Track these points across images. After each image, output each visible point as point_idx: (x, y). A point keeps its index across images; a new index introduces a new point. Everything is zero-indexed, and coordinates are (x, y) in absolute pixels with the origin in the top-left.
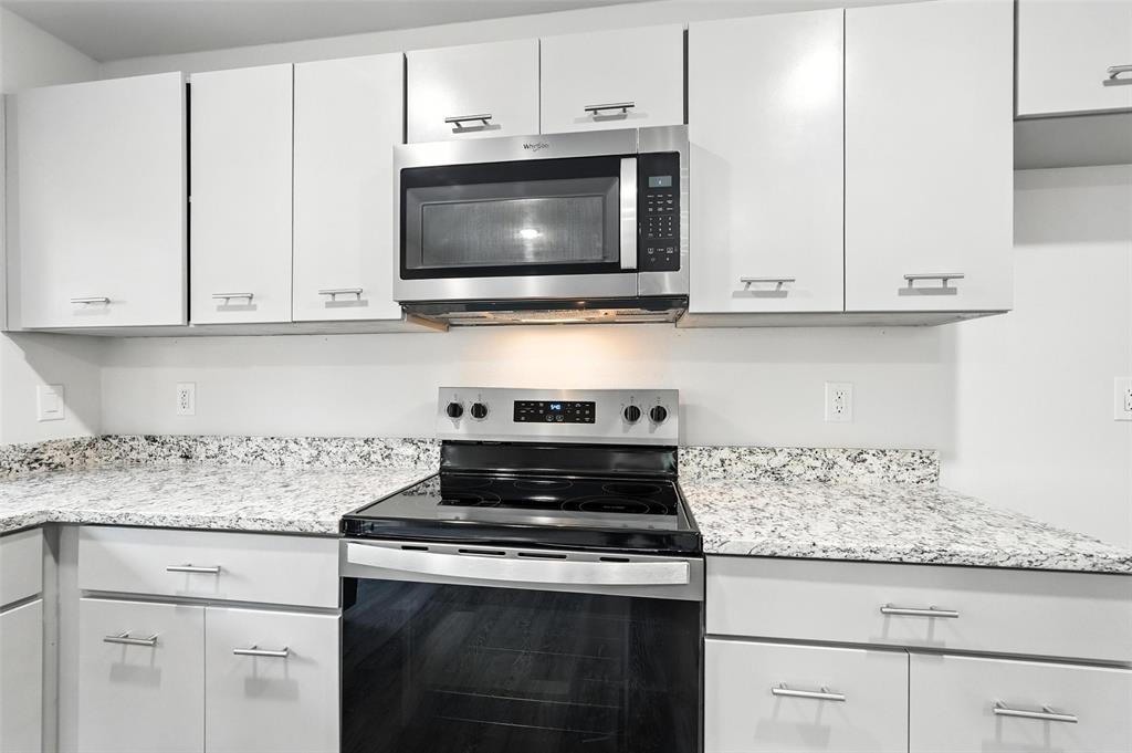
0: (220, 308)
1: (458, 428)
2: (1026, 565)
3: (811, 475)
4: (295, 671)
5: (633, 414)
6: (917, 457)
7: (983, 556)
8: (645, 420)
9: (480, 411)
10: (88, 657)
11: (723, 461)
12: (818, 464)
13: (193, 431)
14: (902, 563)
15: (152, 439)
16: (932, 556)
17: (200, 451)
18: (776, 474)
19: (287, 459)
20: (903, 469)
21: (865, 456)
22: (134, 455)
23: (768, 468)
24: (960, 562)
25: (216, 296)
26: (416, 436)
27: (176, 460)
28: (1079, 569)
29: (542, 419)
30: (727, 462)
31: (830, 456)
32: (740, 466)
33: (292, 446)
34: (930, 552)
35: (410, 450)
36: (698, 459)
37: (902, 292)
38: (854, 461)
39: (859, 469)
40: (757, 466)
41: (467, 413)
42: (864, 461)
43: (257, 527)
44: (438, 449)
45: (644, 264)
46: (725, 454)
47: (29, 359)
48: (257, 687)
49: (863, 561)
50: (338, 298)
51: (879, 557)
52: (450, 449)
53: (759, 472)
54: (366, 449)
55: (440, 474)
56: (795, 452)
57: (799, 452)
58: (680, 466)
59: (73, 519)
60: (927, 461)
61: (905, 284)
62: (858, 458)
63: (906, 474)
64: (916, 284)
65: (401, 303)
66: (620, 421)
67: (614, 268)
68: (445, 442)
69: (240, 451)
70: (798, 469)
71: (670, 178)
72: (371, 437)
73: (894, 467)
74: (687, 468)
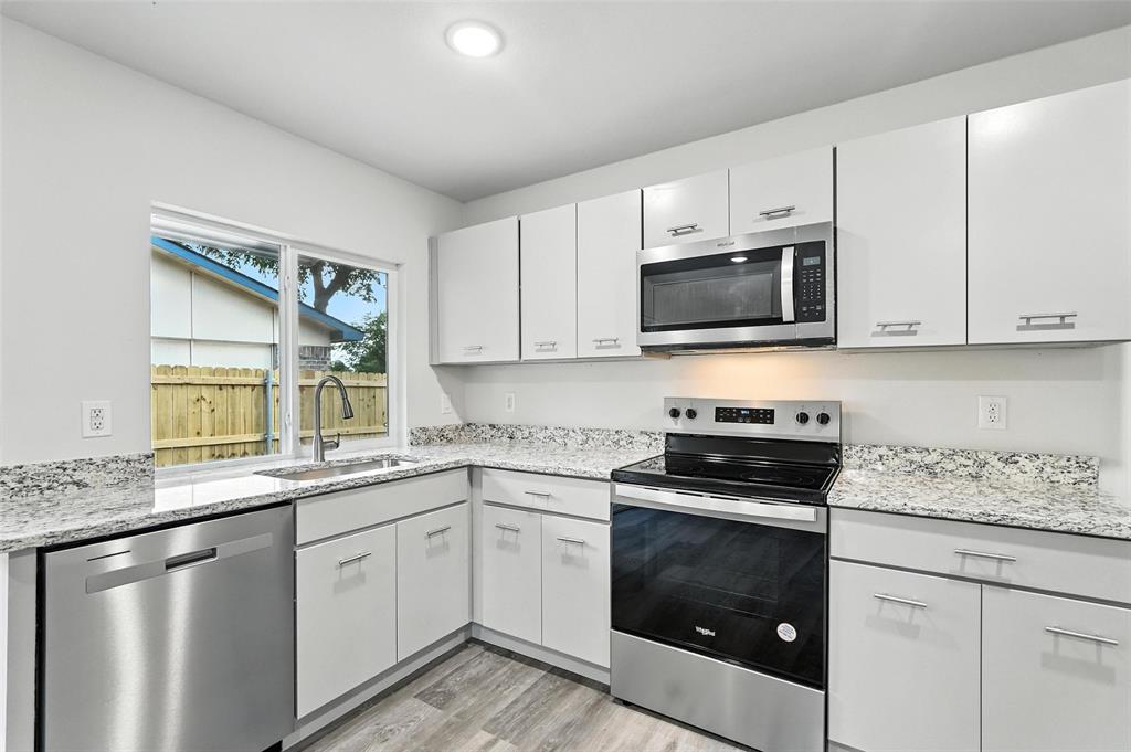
0: (537, 351)
1: (676, 424)
2: (1076, 530)
3: (962, 471)
4: (587, 552)
5: (803, 418)
6: (1073, 462)
7: (1039, 522)
8: (813, 423)
9: (691, 414)
10: (487, 534)
11: (881, 457)
12: (970, 463)
13: (516, 422)
14: (972, 522)
15: (492, 426)
16: (996, 518)
17: (518, 435)
18: (930, 470)
19: (569, 442)
20: (1058, 471)
21: (1016, 458)
22: (483, 435)
23: (922, 464)
24: (1020, 524)
25: (536, 344)
26: (649, 430)
27: (505, 439)
28: (1124, 537)
29: (735, 420)
30: (885, 457)
31: (981, 457)
32: (897, 461)
33: (571, 433)
34: (995, 515)
35: (646, 439)
36: (860, 454)
37: (1020, 328)
38: (1006, 462)
39: (1010, 469)
40: (912, 462)
41: (683, 415)
42: (1016, 462)
43: (568, 473)
44: (664, 439)
45: (799, 317)
46: (883, 451)
47: (439, 380)
48: (567, 560)
49: (940, 518)
50: (604, 343)
51: (954, 516)
52: (672, 439)
53: (914, 466)
54: (617, 437)
55: (665, 455)
56: (947, 452)
57: (952, 452)
58: (844, 459)
59: (480, 464)
60: (1085, 465)
61: (1024, 322)
62: (1010, 460)
63: (1061, 477)
64: (1033, 322)
65: (641, 347)
66: (794, 422)
67: (779, 321)
68: (668, 434)
69: (541, 436)
70: (951, 466)
71: (819, 258)
72: (619, 429)
73: (1048, 469)
74: (851, 461)
